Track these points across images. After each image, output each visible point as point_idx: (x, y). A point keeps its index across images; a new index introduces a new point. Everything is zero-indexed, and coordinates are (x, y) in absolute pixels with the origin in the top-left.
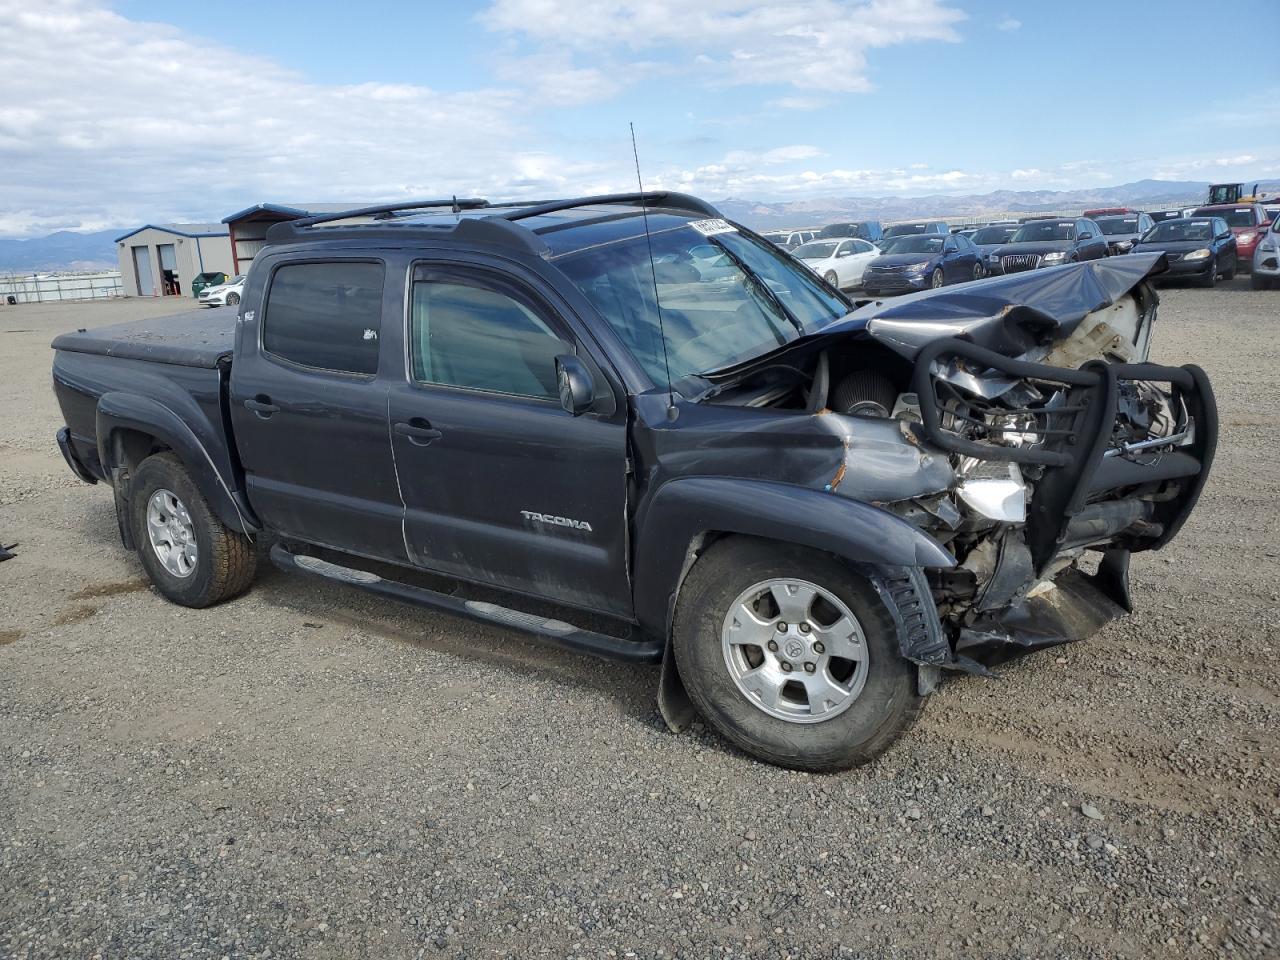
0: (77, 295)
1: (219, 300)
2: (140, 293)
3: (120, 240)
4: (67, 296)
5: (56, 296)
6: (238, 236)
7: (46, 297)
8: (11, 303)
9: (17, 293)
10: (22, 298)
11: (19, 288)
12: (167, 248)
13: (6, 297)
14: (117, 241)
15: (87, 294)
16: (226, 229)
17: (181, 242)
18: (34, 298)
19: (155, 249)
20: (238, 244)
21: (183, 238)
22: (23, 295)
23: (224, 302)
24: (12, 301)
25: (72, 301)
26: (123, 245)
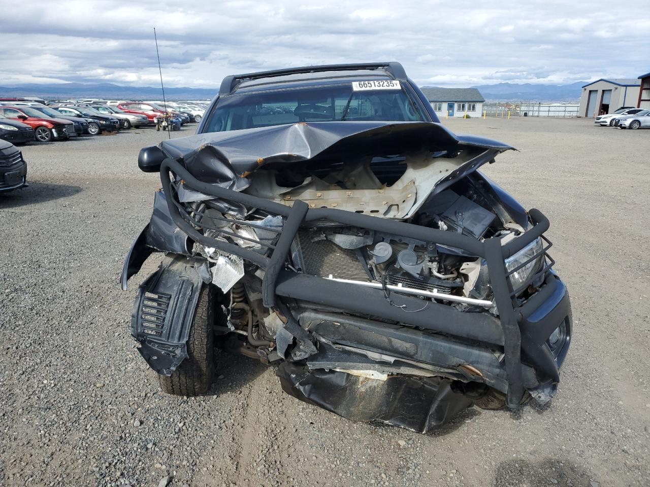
0: (557, 114)
1: (606, 122)
2: (586, 115)
3: (584, 87)
4: (551, 114)
5: (546, 114)
6: (646, 86)
7: (542, 114)
8: (525, 116)
9: (529, 111)
10: (530, 114)
11: (531, 108)
12: (608, 92)
13: (524, 112)
14: (583, 87)
15: (562, 114)
16: (639, 82)
17: (616, 89)
18: (536, 114)
19: (601, 91)
20: (644, 92)
21: (617, 86)
22: (531, 112)
23: (608, 123)
24: (526, 115)
25: (553, 117)
26: (585, 89)
